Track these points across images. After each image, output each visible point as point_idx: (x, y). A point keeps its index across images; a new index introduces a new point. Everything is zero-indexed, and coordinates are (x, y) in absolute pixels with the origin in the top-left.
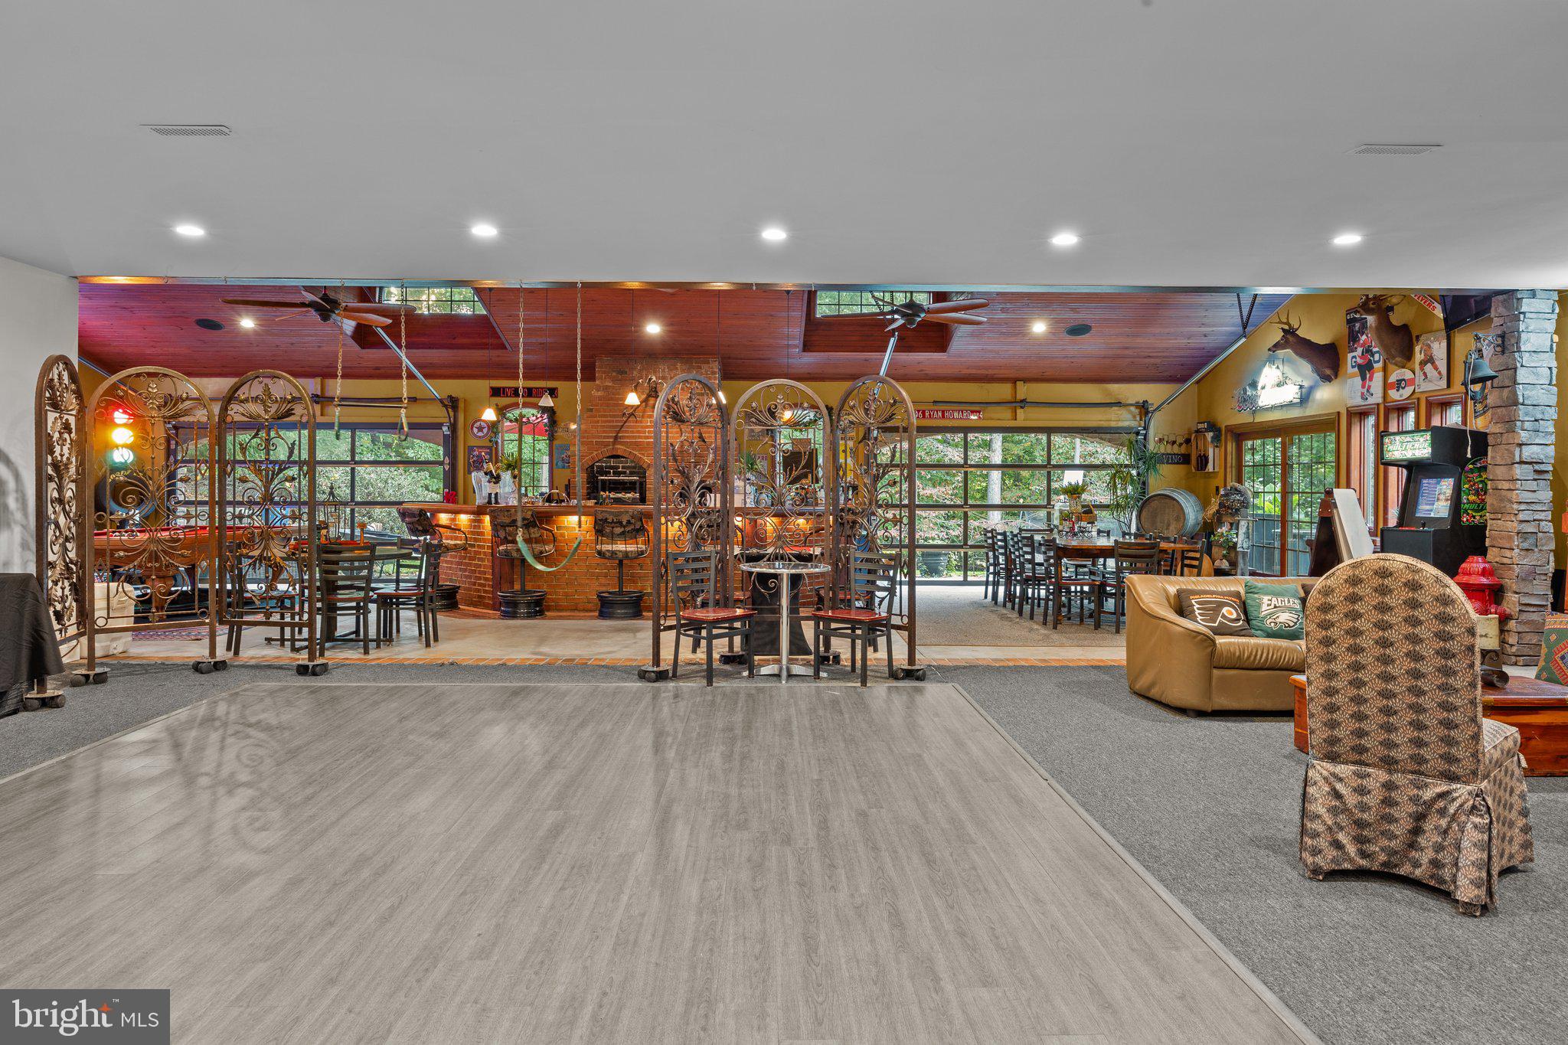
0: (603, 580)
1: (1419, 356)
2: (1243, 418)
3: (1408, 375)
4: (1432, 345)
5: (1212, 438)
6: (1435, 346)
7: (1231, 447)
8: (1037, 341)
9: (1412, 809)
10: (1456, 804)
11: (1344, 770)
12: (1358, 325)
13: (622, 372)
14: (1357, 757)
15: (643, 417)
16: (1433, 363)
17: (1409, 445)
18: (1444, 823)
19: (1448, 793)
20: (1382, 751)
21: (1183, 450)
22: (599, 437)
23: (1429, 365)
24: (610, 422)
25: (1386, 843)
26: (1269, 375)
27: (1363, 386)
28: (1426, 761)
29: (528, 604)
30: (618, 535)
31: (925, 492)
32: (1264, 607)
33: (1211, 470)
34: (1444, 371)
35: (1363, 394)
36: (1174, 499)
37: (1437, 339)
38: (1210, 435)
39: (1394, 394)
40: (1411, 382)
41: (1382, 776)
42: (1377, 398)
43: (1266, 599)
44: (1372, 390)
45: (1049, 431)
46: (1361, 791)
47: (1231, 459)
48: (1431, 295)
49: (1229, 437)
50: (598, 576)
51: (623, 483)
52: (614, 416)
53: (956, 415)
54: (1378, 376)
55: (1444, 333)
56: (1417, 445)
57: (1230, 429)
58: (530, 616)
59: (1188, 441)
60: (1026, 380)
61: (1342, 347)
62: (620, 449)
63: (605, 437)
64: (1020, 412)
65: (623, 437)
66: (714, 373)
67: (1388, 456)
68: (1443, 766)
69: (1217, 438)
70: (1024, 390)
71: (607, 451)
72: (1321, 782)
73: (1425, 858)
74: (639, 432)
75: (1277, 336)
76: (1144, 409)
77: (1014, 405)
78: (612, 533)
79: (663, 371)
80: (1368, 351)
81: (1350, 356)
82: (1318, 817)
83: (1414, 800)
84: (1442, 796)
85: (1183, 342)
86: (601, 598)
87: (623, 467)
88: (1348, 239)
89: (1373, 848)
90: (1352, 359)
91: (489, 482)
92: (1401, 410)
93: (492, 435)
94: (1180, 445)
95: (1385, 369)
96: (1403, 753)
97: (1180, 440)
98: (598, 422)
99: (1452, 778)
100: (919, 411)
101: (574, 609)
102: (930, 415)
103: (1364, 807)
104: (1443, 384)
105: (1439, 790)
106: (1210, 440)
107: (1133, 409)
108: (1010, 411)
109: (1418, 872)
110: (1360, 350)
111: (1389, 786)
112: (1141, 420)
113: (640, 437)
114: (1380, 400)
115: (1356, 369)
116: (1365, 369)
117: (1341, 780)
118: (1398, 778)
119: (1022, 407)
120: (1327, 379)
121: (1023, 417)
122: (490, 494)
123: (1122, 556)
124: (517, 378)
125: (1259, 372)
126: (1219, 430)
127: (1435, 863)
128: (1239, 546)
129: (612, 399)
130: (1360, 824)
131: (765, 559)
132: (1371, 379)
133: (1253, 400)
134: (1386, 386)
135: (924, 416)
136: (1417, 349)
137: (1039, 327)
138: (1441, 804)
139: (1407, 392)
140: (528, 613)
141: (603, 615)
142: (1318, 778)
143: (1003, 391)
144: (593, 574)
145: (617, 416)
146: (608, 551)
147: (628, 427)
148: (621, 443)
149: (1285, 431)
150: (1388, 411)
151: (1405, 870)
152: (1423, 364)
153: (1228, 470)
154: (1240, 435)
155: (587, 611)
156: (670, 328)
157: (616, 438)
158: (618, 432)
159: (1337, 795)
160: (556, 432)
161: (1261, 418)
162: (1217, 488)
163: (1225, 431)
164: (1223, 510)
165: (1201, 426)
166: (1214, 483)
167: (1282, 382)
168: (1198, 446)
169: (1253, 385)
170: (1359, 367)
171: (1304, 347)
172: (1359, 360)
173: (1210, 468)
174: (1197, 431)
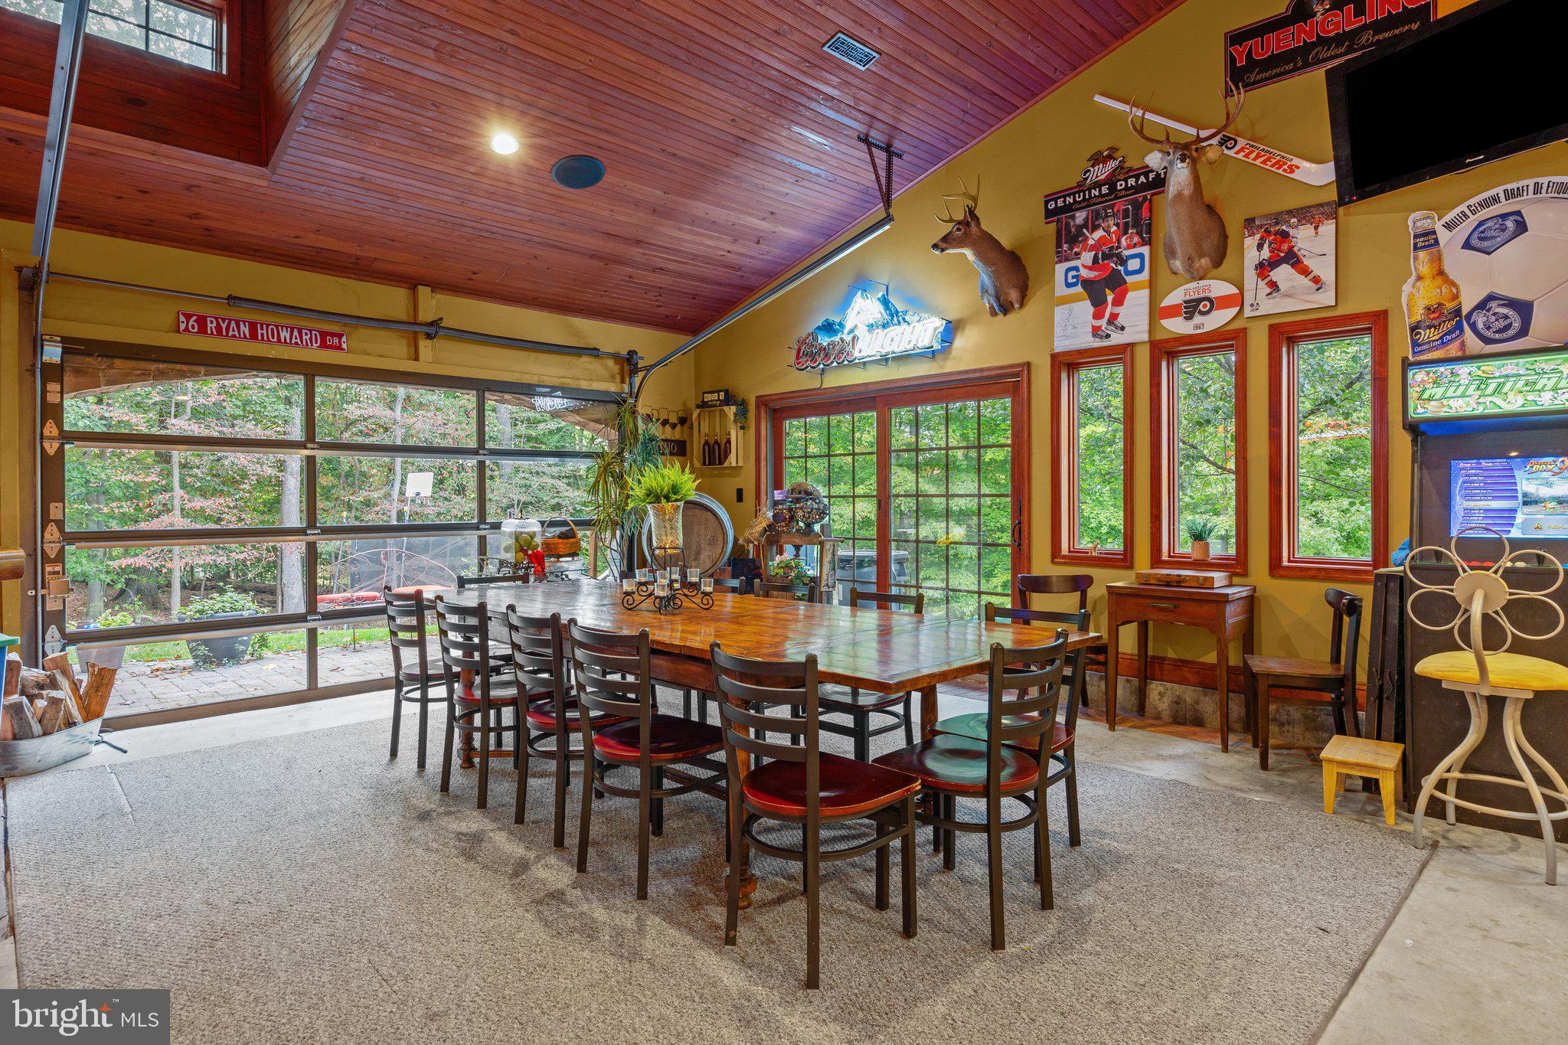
1: (1254, 254)
2: (804, 381)
3: (1222, 289)
4: (1292, 232)
5: (735, 415)
6: (1304, 234)
7: (765, 429)
16: (1296, 265)
21: (676, 434)
23: (1284, 268)
27: (1098, 316)
31: (193, 504)
33: (734, 464)
34: (1328, 279)
35: (1096, 330)
36: (714, 514)
37: (1306, 223)
38: (731, 411)
39: (1178, 326)
40: (1231, 301)
42: (1133, 333)
44: (1120, 321)
45: (482, 387)
47: (766, 448)
49: (763, 414)
53: (285, 334)
54: (1137, 298)
57: (762, 402)
59: (683, 421)
60: (435, 286)
61: (1045, 250)
64: (424, 345)
69: (742, 416)
70: (431, 304)
76: (629, 363)
77: (417, 328)
80: (1110, 256)
81: (1060, 269)
90: (1063, 273)
94: (674, 426)
95: (1152, 284)
97: (673, 419)
100: (188, 317)
102: (219, 328)
106: (732, 418)
107: (610, 363)
108: (404, 342)
110: (1087, 257)
112: (623, 381)
114: (1143, 338)
115: (1079, 289)
116: (1103, 288)
119: (429, 336)
121: (432, 356)
125: (846, 303)
126: (743, 405)
128: (824, 583)
132: (1119, 302)
134: (1157, 313)
135: (203, 330)
137: (504, 142)
139: (1215, 319)
143: (391, 300)
150: (1158, 356)
152: (1263, 269)
153: (763, 463)
162: (740, 492)
163: (752, 407)
164: (781, 526)
165: (708, 397)
166: (731, 485)
167: (893, 316)
168: (704, 429)
169: (829, 328)
170: (1087, 284)
171: (987, 246)
172: (1085, 273)
173: (732, 460)
174: (703, 405)
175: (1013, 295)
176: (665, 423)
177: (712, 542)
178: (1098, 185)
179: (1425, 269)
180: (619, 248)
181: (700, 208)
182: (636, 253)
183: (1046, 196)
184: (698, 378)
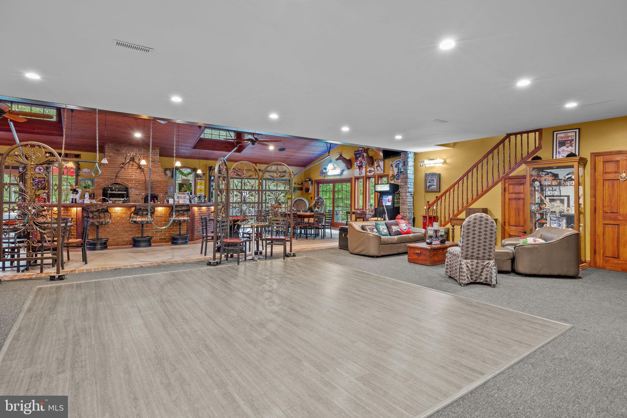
0: (130, 233)
1: (376, 165)
2: (321, 178)
3: (373, 169)
6: (380, 162)
7: (316, 186)
8: (270, 152)
9: (482, 267)
10: (491, 265)
11: (469, 261)
12: (358, 155)
13: (117, 150)
14: (471, 258)
15: (128, 169)
16: (380, 167)
17: (383, 187)
18: (488, 269)
19: (489, 263)
20: (477, 256)
21: (301, 186)
22: (108, 176)
23: (379, 167)
24: (113, 170)
25: (476, 275)
26: (330, 167)
27: (360, 171)
28: (485, 257)
29: (101, 244)
30: (145, 215)
32: (381, 229)
34: (383, 169)
35: (359, 173)
36: (303, 201)
37: (381, 161)
38: (310, 182)
39: (368, 174)
40: (374, 171)
41: (476, 261)
42: (364, 174)
43: (381, 226)
44: (362, 172)
45: (266, 179)
46: (472, 265)
47: (316, 189)
48: (379, 149)
49: (315, 183)
50: (128, 231)
51: (115, 194)
52: (114, 168)
54: (364, 169)
55: (383, 160)
56: (385, 187)
57: (316, 181)
58: (102, 249)
59: (302, 184)
60: (260, 163)
61: (353, 160)
62: (119, 181)
63: (111, 176)
65: (120, 176)
66: (158, 154)
67: (377, 190)
68: (488, 257)
69: (312, 183)
70: (259, 166)
71: (113, 181)
72: (465, 264)
73: (483, 278)
74: (126, 174)
75: (338, 156)
78: (142, 214)
79: (136, 151)
80: (361, 162)
81: (356, 163)
82: (465, 272)
83: (482, 265)
84: (487, 263)
85: (307, 155)
86: (133, 239)
87: (115, 188)
88: (399, 137)
89: (473, 277)
90: (356, 164)
91: (73, 193)
92: (369, 178)
93: (46, 172)
94: (300, 185)
96: (480, 256)
97: (300, 183)
98: (107, 169)
99: (489, 259)
101: (118, 245)
103: (472, 268)
104: (382, 172)
105: (487, 262)
109: (481, 281)
110: (359, 162)
111: (477, 263)
113: (127, 176)
114: (365, 175)
115: (357, 167)
116: (360, 167)
117: (468, 263)
118: (479, 261)
120: (349, 169)
122: (73, 199)
123: (315, 217)
124: (62, 149)
125: (327, 165)
126: (312, 181)
127: (486, 278)
129: (114, 161)
130: (471, 272)
131: (240, 221)
132: (362, 170)
133: (326, 173)
134: (366, 172)
136: (375, 163)
137: (271, 148)
138: (487, 265)
139: (372, 173)
140: (101, 248)
141: (134, 246)
142: (464, 263)
144: (126, 230)
145: (116, 168)
146: (139, 221)
147: (121, 172)
148: (119, 179)
149: (334, 182)
150: (366, 178)
151: (478, 281)
152: (377, 167)
153: (315, 192)
154: (318, 182)
155: (123, 245)
156: (145, 135)
157: (116, 176)
158: (117, 174)
159: (468, 267)
160: (79, 172)
161: (326, 178)
162: (311, 197)
163: (314, 181)
164: (316, 204)
165: (306, 180)
166: (310, 196)
167: (334, 168)
168: (305, 185)
169: (325, 169)
170: (359, 166)
171: (344, 160)
172: (358, 164)
173: (310, 191)
174: (305, 181)
175: (349, 167)
176: (298, 184)
177: (304, 206)
178: (360, 151)
179: (392, 169)
180: (289, 157)
181: (301, 151)
182: (291, 157)
183: (355, 152)
184: (305, 175)
